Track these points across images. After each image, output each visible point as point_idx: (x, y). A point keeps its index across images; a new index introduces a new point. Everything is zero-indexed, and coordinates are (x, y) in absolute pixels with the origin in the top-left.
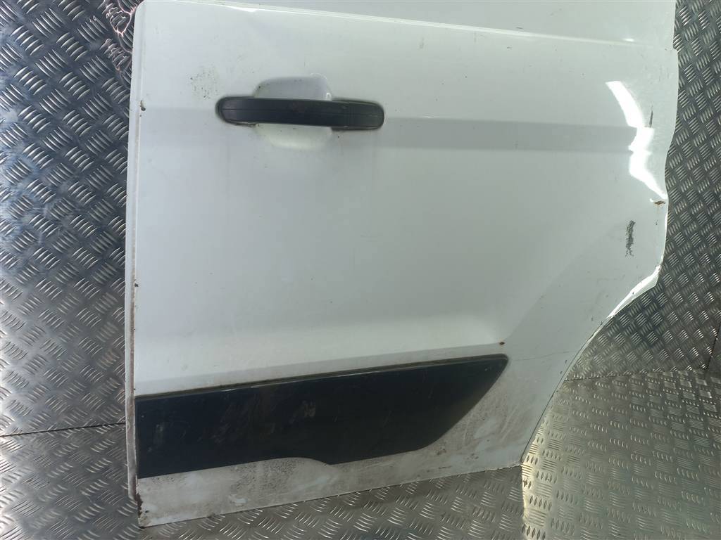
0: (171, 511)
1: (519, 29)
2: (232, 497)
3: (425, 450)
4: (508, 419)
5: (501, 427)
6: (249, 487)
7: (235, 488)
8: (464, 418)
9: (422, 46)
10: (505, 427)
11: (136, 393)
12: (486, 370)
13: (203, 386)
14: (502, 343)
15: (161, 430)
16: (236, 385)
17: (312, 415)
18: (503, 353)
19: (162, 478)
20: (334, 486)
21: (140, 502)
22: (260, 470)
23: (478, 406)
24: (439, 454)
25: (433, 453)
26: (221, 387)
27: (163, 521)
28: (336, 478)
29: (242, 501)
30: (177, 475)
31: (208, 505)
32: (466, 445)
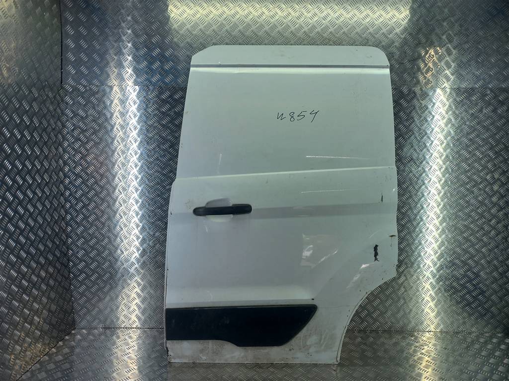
0: (179, 357)
1: (312, 169)
2: (201, 355)
3: (282, 347)
4: (323, 337)
5: (320, 341)
6: (207, 352)
7: (202, 351)
8: (300, 333)
9: (267, 182)
10: (322, 341)
11: (167, 307)
12: (305, 311)
13: (188, 307)
14: (313, 299)
15: (174, 321)
16: (199, 308)
17: (228, 322)
18: (314, 304)
19: (175, 341)
20: (242, 358)
21: (168, 351)
22: (211, 344)
23: (305, 329)
24: (290, 350)
25: (287, 349)
26: (194, 308)
27: (177, 361)
28: (242, 354)
29: (204, 358)
30: (180, 341)
31: (192, 357)
32: (304, 348)
